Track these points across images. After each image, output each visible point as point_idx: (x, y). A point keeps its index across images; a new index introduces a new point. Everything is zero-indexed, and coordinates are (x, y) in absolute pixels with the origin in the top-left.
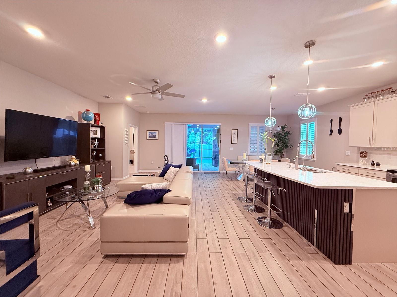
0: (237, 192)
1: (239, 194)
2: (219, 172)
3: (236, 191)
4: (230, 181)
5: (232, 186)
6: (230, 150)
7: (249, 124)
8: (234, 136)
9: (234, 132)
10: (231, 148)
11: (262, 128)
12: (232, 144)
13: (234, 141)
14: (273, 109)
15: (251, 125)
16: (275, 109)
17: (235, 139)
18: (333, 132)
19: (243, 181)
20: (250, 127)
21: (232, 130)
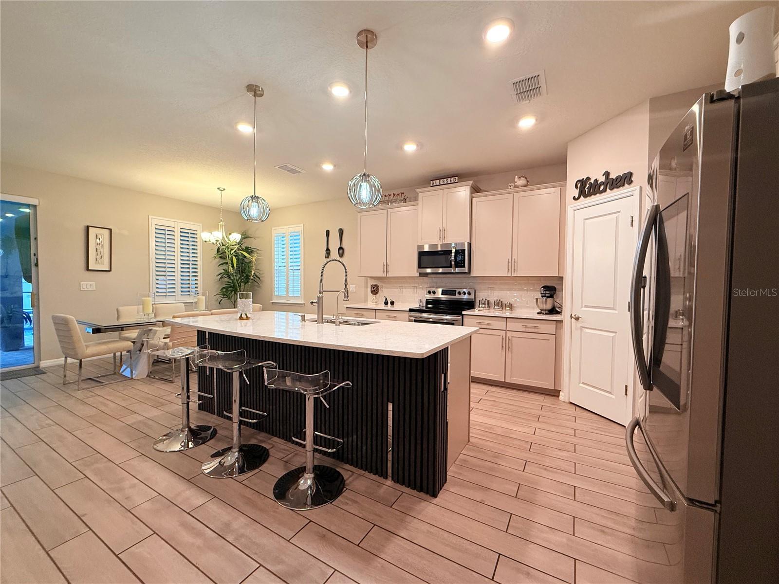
0: (140, 418)
1: (150, 422)
2: (33, 366)
3: (135, 416)
4: (98, 391)
5: (112, 405)
6: (82, 289)
7: (150, 217)
8: (97, 249)
9: (97, 235)
10: (89, 284)
11: (188, 233)
12: (89, 272)
13: (97, 262)
14: (221, 189)
15: (155, 221)
16: (224, 189)
17: (101, 257)
18: (331, 253)
19: (148, 378)
20: (154, 226)
21: (88, 227)
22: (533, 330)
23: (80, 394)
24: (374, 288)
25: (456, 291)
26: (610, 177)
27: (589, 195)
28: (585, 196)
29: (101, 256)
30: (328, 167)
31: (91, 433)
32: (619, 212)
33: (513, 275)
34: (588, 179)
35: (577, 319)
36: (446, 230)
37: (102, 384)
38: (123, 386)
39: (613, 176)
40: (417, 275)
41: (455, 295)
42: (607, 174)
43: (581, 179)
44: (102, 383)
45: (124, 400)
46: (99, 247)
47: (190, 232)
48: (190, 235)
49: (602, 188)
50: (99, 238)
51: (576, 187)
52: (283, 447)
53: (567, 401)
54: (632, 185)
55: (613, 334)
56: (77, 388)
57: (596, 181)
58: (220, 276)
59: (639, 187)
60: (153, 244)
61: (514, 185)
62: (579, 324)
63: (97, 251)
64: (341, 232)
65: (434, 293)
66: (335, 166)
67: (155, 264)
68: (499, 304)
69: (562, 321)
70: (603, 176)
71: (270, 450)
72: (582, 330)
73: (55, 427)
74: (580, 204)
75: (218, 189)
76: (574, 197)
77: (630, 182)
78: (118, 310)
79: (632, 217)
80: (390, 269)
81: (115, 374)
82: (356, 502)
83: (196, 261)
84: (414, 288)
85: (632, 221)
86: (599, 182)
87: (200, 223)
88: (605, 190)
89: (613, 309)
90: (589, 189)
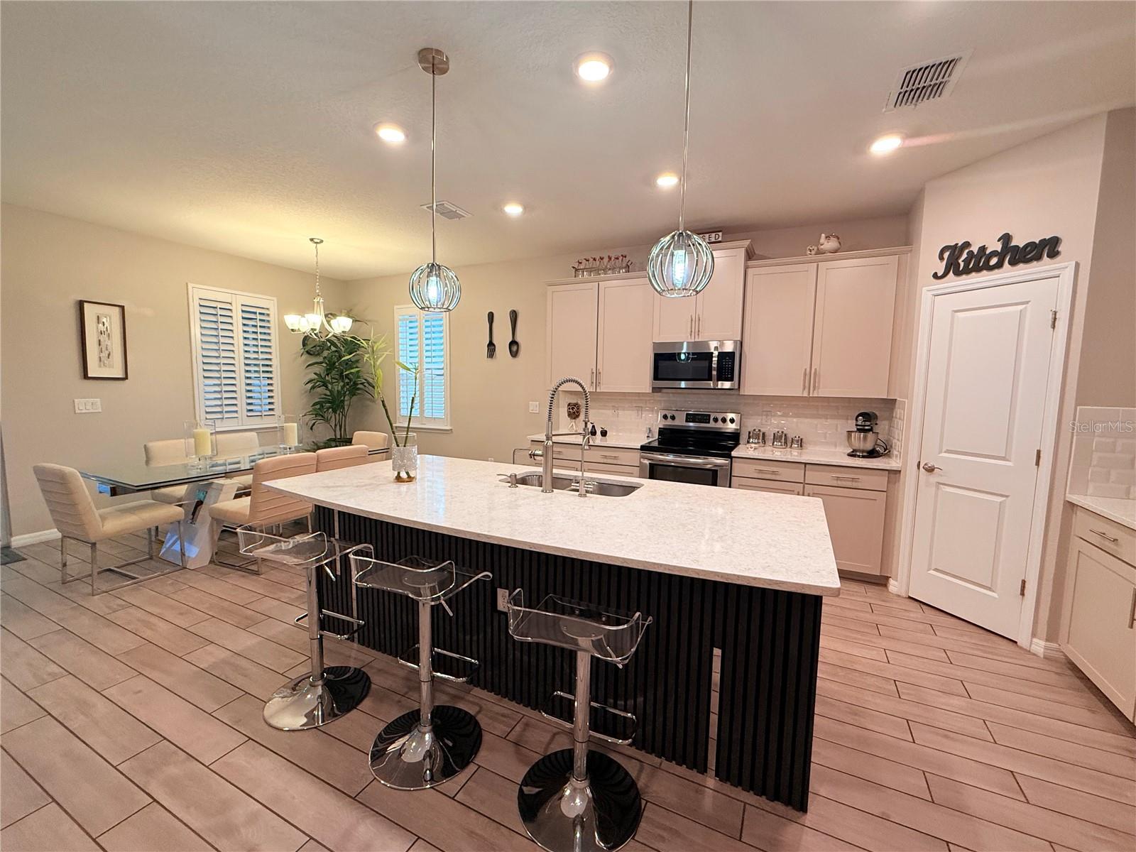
1: (242, 663)
6: (77, 411)
7: (190, 286)
8: (100, 341)
9: (98, 317)
10: (89, 402)
11: (255, 313)
12: (88, 381)
13: (102, 363)
14: (316, 241)
15: (200, 292)
16: (322, 241)
17: (109, 355)
18: (496, 349)
19: (213, 566)
20: (197, 302)
21: (81, 305)
22: (849, 484)
23: (97, 603)
24: (573, 409)
25: (709, 415)
26: (1013, 244)
27: (967, 271)
28: (958, 273)
29: (107, 353)
30: (513, 210)
31: (140, 692)
32: (1027, 302)
33: (811, 395)
34: (967, 244)
35: (930, 470)
36: (701, 319)
37: (134, 581)
38: (172, 583)
39: (1019, 241)
40: (649, 390)
41: (709, 422)
42: (1006, 238)
43: (953, 244)
44: (134, 578)
45: (181, 614)
46: (103, 338)
47: (258, 311)
48: (259, 317)
49: (994, 261)
50: (101, 322)
51: (941, 258)
52: (497, 709)
53: (904, 595)
54: (1058, 259)
55: (1001, 499)
56: (89, 589)
57: (983, 249)
58: (310, 385)
59: (1074, 262)
60: (196, 331)
61: (816, 248)
62: (933, 478)
63: (100, 345)
64: (514, 316)
65: (673, 418)
66: (525, 208)
67: (201, 366)
68: (781, 437)
69: (900, 471)
70: (999, 241)
71: (479, 718)
72: (938, 488)
73: (68, 680)
74: (946, 285)
75: (312, 240)
76: (936, 273)
77: (1053, 254)
78: (146, 449)
79: (1055, 313)
80: (603, 378)
81: (151, 558)
82: (676, 833)
83: (270, 359)
84: (638, 410)
85: (1055, 319)
86: (988, 252)
87: (274, 297)
88: (999, 265)
89: (1004, 459)
90: (967, 262)
